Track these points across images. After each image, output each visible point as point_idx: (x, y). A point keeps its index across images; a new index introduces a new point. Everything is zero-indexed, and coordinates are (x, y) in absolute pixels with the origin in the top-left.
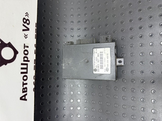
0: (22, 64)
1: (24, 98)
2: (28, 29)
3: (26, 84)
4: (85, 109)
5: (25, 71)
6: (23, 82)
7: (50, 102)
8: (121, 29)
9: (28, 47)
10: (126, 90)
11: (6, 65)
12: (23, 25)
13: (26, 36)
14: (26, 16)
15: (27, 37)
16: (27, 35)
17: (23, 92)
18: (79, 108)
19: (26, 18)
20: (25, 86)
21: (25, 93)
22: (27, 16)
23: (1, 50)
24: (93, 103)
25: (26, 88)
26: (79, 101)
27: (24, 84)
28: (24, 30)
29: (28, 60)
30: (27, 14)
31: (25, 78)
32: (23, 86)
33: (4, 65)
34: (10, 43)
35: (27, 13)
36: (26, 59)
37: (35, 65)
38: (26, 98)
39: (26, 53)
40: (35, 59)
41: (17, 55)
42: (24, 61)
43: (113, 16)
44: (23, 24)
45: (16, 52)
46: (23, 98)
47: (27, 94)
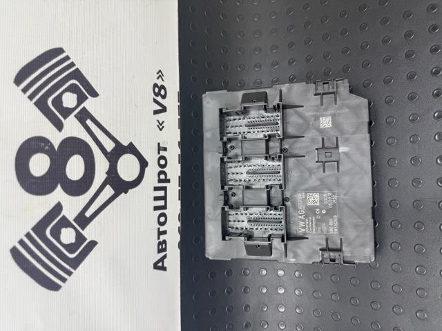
0: (156, 189)
1: (160, 264)
2: (164, 109)
3: (165, 232)
4: (296, 292)
5: (161, 203)
6: (159, 229)
7: (213, 275)
8: (385, 96)
9: (165, 149)
10: (401, 249)
11: (126, 192)
12: (155, 101)
13: (161, 125)
14: (158, 78)
15: (163, 127)
16: (163, 122)
17: (160, 251)
18: (281, 291)
19: (160, 83)
20: (162, 238)
21: (162, 254)
22: (160, 78)
23: (117, 162)
24: (317, 280)
25: (165, 242)
26: (281, 273)
27: (161, 233)
28: (156, 112)
29: (168, 178)
30: (160, 75)
31: (162, 219)
32: (159, 238)
33: (123, 193)
34: (131, 144)
35: (160, 71)
36: (162, 177)
37: (180, 188)
38: (165, 265)
39: (162, 162)
40: (180, 175)
41: (146, 169)
42: (160, 181)
43: (365, 66)
44: (154, 99)
45: (144, 164)
46: (159, 266)
47: (166, 255)
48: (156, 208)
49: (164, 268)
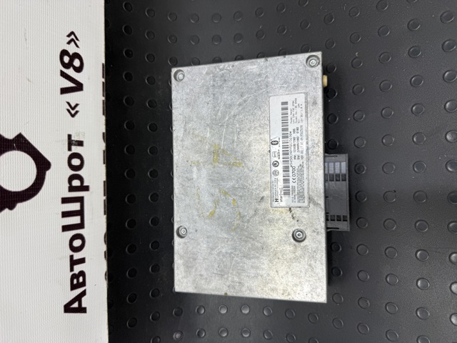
0: (65, 201)
1: (76, 305)
3: (82, 261)
5: (76, 220)
6: (72, 257)
13: (73, 109)
14: (69, 43)
15: (77, 112)
16: (77, 105)
17: (73, 287)
21: (79, 291)
22: (73, 43)
25: (82, 273)
31: (77, 243)
35: (72, 33)
36: (76, 183)
40: (105, 179)
44: (62, 72)
46: (74, 307)
47: (85, 291)
48: (65, 228)
49: (82, 310)
